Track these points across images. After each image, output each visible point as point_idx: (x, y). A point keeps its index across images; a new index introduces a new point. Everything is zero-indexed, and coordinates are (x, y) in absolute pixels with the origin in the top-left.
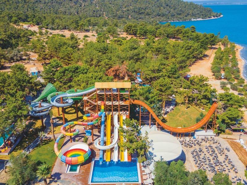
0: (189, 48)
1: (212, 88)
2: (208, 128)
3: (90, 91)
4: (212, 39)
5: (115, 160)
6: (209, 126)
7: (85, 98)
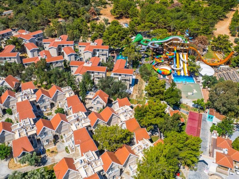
0: (216, 12)
1: (230, 43)
2: (227, 64)
3: (167, 40)
4: (232, 3)
5: (182, 74)
6: (228, 63)
7: (166, 44)
